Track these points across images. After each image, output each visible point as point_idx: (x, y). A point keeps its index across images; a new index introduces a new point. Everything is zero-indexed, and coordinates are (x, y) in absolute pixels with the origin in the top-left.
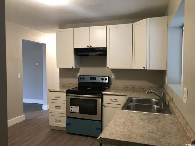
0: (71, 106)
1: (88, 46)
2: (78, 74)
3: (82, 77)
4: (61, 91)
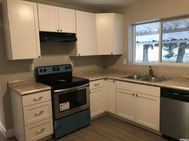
0: (60, 105)
1: (58, 31)
2: (31, 66)
3: (43, 69)
4: (43, 90)
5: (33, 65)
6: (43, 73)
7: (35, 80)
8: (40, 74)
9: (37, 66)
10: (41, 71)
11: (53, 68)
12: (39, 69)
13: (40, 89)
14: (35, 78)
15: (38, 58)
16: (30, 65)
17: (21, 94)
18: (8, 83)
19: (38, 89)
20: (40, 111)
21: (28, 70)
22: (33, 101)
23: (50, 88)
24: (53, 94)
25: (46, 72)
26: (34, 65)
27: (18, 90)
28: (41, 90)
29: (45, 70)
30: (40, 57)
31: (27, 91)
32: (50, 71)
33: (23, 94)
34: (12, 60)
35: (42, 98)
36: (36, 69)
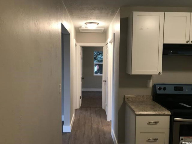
1: (187, 42)
2: (150, 82)
3: (162, 87)
4: (161, 114)
5: (151, 80)
6: (162, 92)
7: (152, 97)
8: (158, 92)
9: (156, 83)
10: (160, 89)
11: (175, 87)
12: (158, 87)
13: (156, 112)
14: (152, 95)
15: (158, 74)
16: (148, 80)
17: (135, 113)
18: (124, 96)
19: (155, 111)
20: (154, 138)
21: (146, 86)
22: (148, 124)
23: (169, 113)
24: (172, 122)
25: (166, 90)
26: (153, 81)
27: (133, 107)
28: (158, 114)
29: (165, 89)
30: (161, 74)
31: (142, 111)
32: (170, 91)
33: (138, 114)
34: (130, 74)
35: (158, 123)
36: (154, 86)
